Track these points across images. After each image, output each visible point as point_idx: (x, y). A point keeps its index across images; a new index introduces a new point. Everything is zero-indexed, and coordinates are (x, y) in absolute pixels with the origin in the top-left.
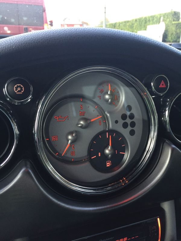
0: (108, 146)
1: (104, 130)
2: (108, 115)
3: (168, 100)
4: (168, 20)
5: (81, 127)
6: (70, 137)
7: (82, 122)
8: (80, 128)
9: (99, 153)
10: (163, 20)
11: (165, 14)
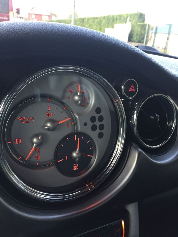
0: (76, 149)
1: (72, 133)
2: (77, 117)
3: (137, 104)
4: (134, 20)
5: (48, 129)
6: (35, 140)
7: (49, 125)
8: (46, 130)
9: (67, 157)
10: (130, 21)
11: (132, 14)
